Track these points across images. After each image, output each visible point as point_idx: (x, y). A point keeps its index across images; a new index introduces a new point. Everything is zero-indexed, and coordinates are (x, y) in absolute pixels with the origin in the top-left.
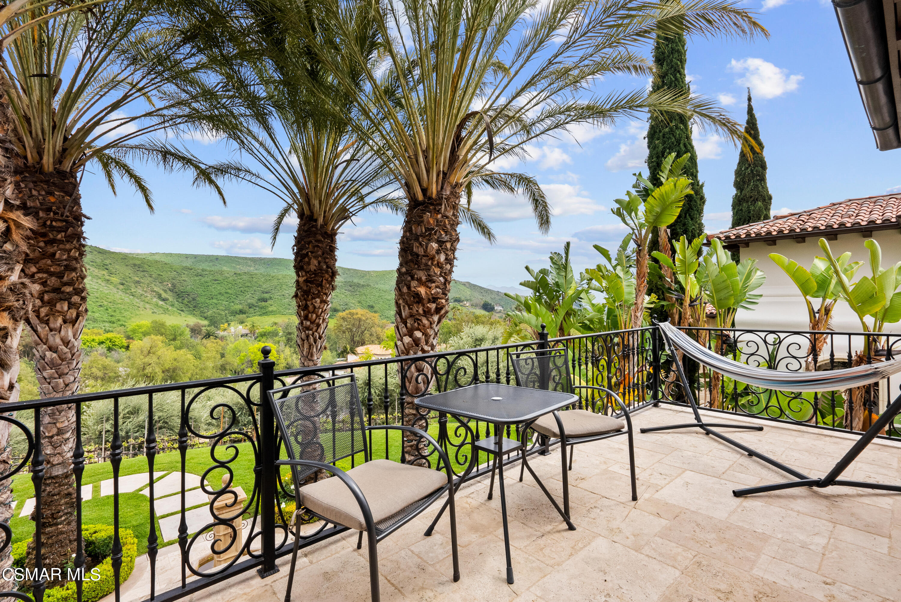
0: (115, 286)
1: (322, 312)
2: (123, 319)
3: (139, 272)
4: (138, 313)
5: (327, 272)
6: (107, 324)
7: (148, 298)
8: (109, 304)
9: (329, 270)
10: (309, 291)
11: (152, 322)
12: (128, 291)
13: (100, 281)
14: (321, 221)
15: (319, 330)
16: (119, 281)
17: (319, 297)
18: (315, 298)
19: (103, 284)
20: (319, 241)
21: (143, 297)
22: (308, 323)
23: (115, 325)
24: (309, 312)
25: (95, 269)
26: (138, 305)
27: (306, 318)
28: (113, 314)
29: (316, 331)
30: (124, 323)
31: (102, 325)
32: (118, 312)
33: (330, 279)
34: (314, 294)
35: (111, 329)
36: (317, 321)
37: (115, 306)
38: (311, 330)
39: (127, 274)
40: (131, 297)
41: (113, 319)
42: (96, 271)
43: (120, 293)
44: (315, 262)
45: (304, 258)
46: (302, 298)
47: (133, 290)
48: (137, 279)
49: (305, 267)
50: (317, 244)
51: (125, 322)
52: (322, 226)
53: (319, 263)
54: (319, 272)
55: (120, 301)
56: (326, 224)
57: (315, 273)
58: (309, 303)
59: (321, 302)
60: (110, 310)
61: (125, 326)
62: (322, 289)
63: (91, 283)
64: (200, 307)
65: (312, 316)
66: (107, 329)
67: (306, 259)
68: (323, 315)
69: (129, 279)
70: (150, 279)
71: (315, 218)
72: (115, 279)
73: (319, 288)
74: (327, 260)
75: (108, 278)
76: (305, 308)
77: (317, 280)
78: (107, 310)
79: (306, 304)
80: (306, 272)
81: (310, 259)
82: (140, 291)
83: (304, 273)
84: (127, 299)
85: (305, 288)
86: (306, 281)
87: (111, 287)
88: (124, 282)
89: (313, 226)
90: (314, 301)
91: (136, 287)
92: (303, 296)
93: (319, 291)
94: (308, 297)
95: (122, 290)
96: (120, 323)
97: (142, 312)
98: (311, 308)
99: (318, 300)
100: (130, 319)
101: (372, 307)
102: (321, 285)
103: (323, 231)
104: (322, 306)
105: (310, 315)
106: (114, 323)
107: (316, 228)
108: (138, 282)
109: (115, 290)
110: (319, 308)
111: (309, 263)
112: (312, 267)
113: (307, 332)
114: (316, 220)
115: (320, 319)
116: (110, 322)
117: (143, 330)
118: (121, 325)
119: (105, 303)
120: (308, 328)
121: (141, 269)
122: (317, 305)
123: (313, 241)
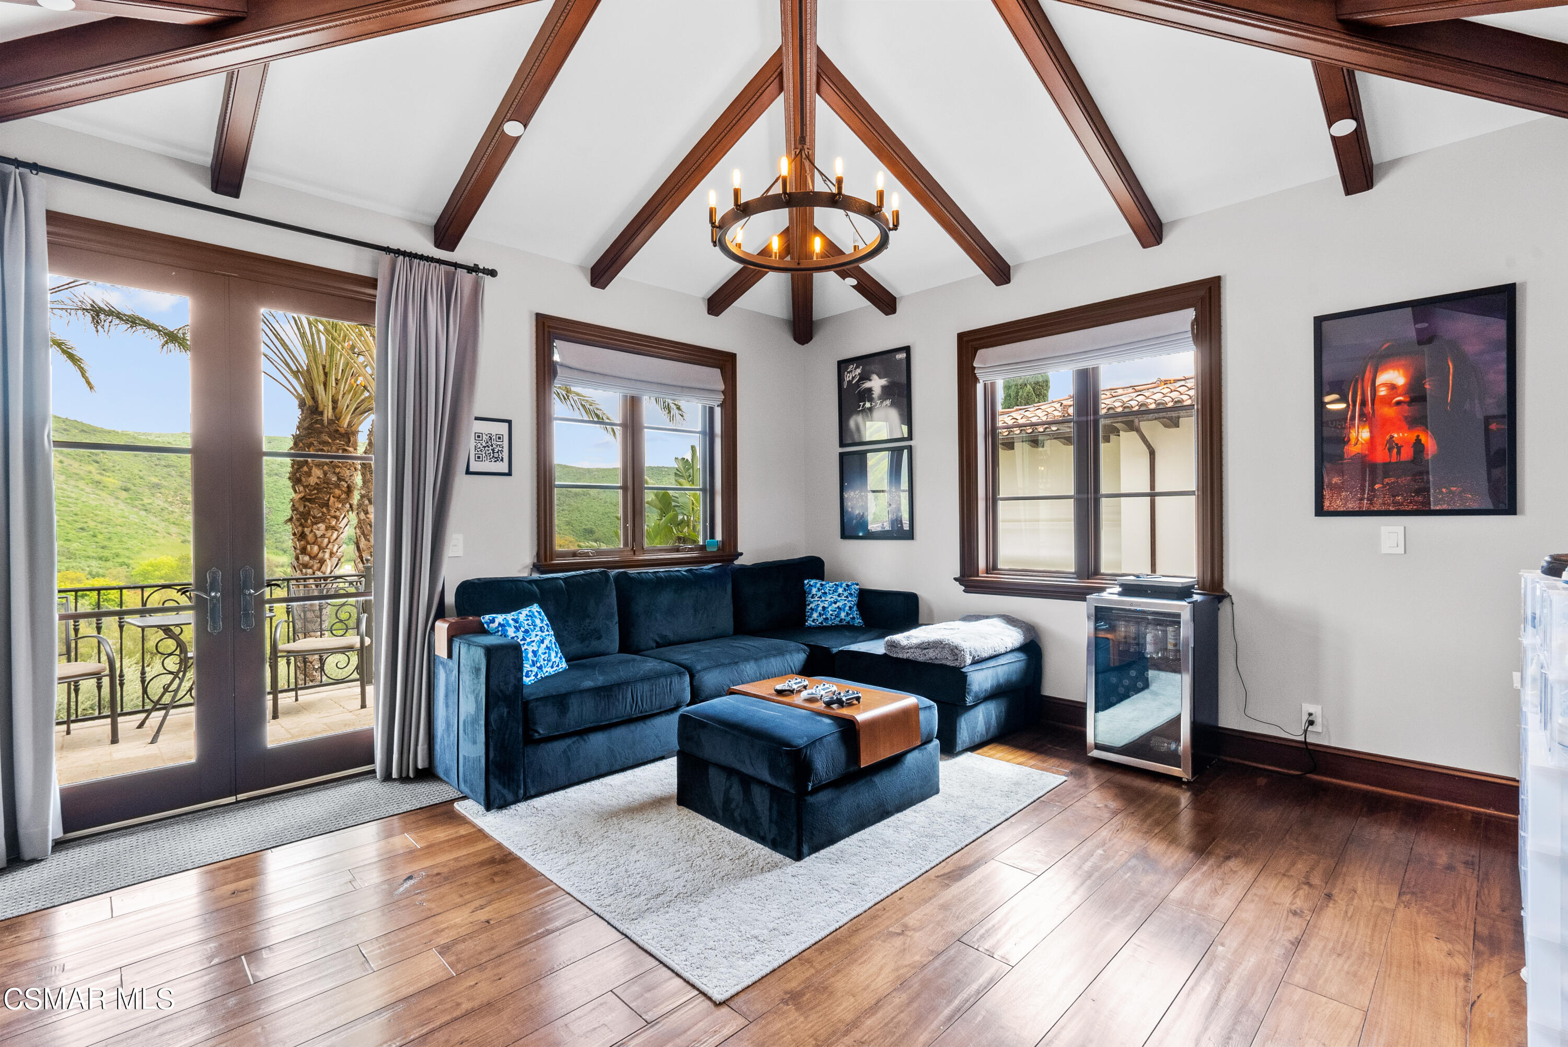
0: (112, 494)
1: (329, 542)
2: (126, 553)
3: (158, 469)
4: (154, 541)
5: (338, 486)
6: (94, 563)
7: (176, 515)
8: (100, 526)
9: (343, 483)
10: (309, 513)
11: (180, 559)
12: (137, 503)
13: (81, 484)
14: (328, 413)
15: (323, 568)
16: (119, 484)
17: (323, 522)
18: (316, 524)
19: (88, 490)
20: (325, 443)
21: (165, 513)
22: (307, 558)
23: (109, 564)
24: (308, 543)
25: (72, 462)
26: (154, 527)
27: (304, 551)
28: (106, 543)
29: (319, 569)
30: (126, 561)
31: (84, 564)
32: (115, 540)
33: (343, 496)
34: (314, 517)
35: (101, 571)
36: (320, 555)
37: (111, 529)
38: (310, 568)
39: (136, 472)
40: (143, 513)
41: (106, 553)
42: (76, 464)
43: (122, 506)
44: (317, 472)
45: (302, 467)
46: (298, 524)
47: (146, 501)
48: (155, 480)
49: (304, 479)
50: (321, 447)
51: (128, 557)
52: (331, 422)
53: (325, 474)
54: (324, 486)
55: (120, 521)
56: (338, 419)
57: (317, 487)
58: (307, 530)
59: (327, 529)
60: (100, 536)
61: (128, 566)
62: (329, 510)
63: (65, 486)
64: (276, 532)
65: (311, 548)
66: (95, 571)
67: (305, 469)
68: (330, 546)
69: (138, 481)
70: (179, 480)
71: (320, 409)
72: (112, 481)
73: (324, 510)
74: (337, 470)
75: (98, 477)
76: (302, 536)
77: (320, 498)
78: (95, 536)
79: (303, 532)
80: (305, 487)
81: (310, 469)
82: (159, 502)
83: (301, 488)
84: (134, 516)
85: (301, 509)
86: (303, 499)
87: (103, 494)
88: (129, 485)
89: (317, 421)
90: (315, 527)
91: (153, 495)
92: (298, 520)
93: (323, 513)
94: (306, 521)
95: (125, 501)
96: (120, 560)
97: (162, 541)
98: (310, 537)
99: (322, 526)
100: (138, 553)
101: (591, 532)
102: (326, 505)
103: (334, 427)
104: (328, 534)
105: (309, 547)
106: (107, 560)
107: (323, 425)
108: (157, 486)
109: (111, 501)
110: (323, 536)
111: (309, 474)
112: (313, 480)
113: (304, 571)
114: (321, 413)
115: (324, 552)
116: (101, 559)
117: (163, 572)
118: (122, 564)
119: (92, 524)
120: (306, 566)
121: (163, 463)
122: (319, 533)
123: (315, 443)
